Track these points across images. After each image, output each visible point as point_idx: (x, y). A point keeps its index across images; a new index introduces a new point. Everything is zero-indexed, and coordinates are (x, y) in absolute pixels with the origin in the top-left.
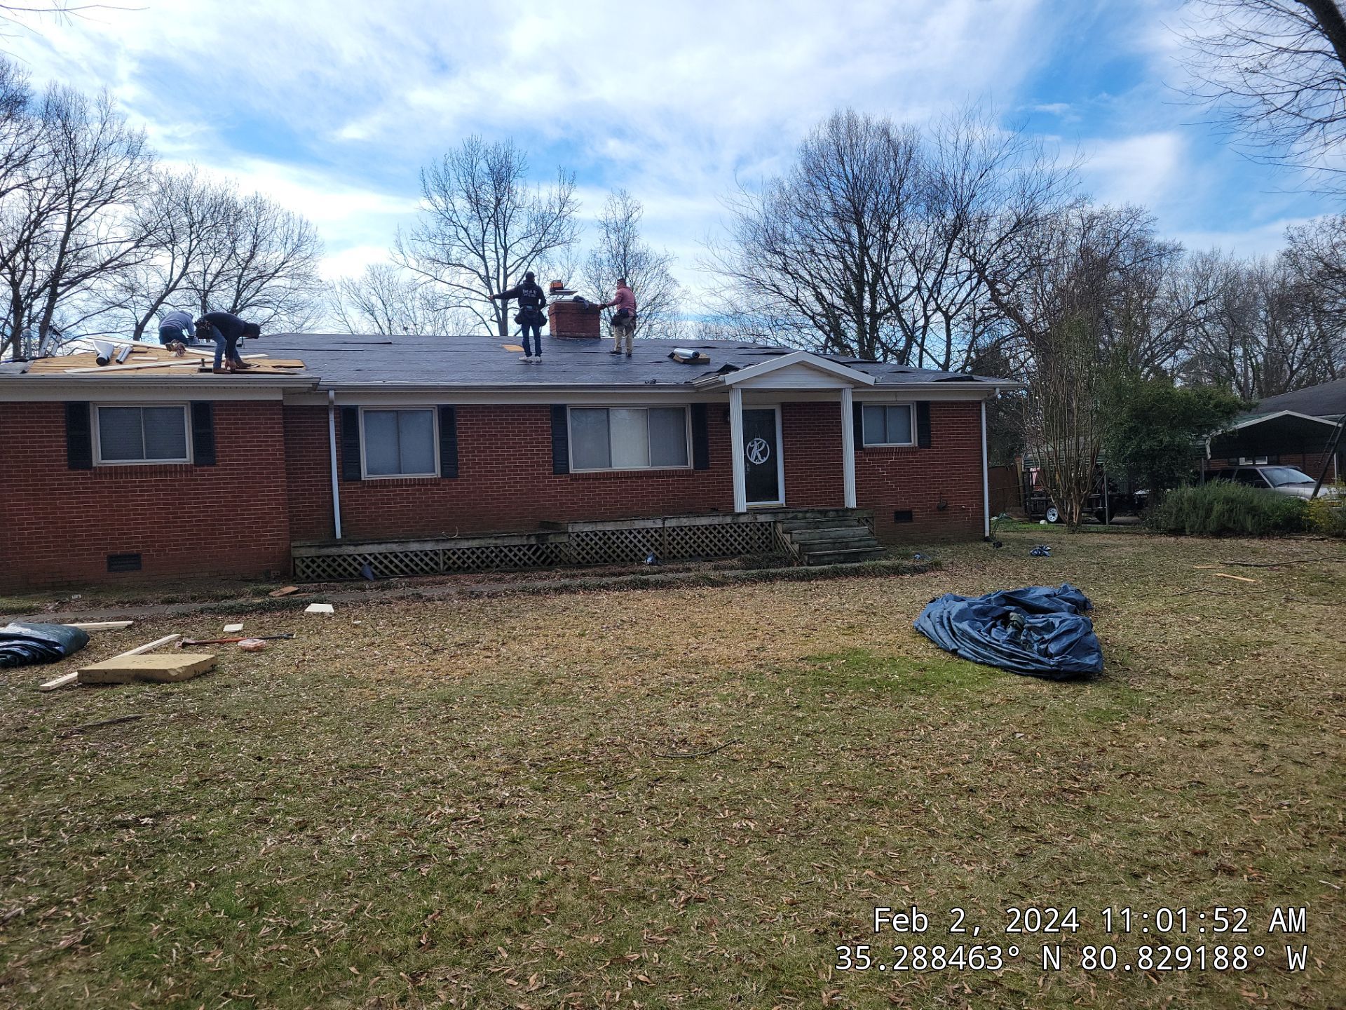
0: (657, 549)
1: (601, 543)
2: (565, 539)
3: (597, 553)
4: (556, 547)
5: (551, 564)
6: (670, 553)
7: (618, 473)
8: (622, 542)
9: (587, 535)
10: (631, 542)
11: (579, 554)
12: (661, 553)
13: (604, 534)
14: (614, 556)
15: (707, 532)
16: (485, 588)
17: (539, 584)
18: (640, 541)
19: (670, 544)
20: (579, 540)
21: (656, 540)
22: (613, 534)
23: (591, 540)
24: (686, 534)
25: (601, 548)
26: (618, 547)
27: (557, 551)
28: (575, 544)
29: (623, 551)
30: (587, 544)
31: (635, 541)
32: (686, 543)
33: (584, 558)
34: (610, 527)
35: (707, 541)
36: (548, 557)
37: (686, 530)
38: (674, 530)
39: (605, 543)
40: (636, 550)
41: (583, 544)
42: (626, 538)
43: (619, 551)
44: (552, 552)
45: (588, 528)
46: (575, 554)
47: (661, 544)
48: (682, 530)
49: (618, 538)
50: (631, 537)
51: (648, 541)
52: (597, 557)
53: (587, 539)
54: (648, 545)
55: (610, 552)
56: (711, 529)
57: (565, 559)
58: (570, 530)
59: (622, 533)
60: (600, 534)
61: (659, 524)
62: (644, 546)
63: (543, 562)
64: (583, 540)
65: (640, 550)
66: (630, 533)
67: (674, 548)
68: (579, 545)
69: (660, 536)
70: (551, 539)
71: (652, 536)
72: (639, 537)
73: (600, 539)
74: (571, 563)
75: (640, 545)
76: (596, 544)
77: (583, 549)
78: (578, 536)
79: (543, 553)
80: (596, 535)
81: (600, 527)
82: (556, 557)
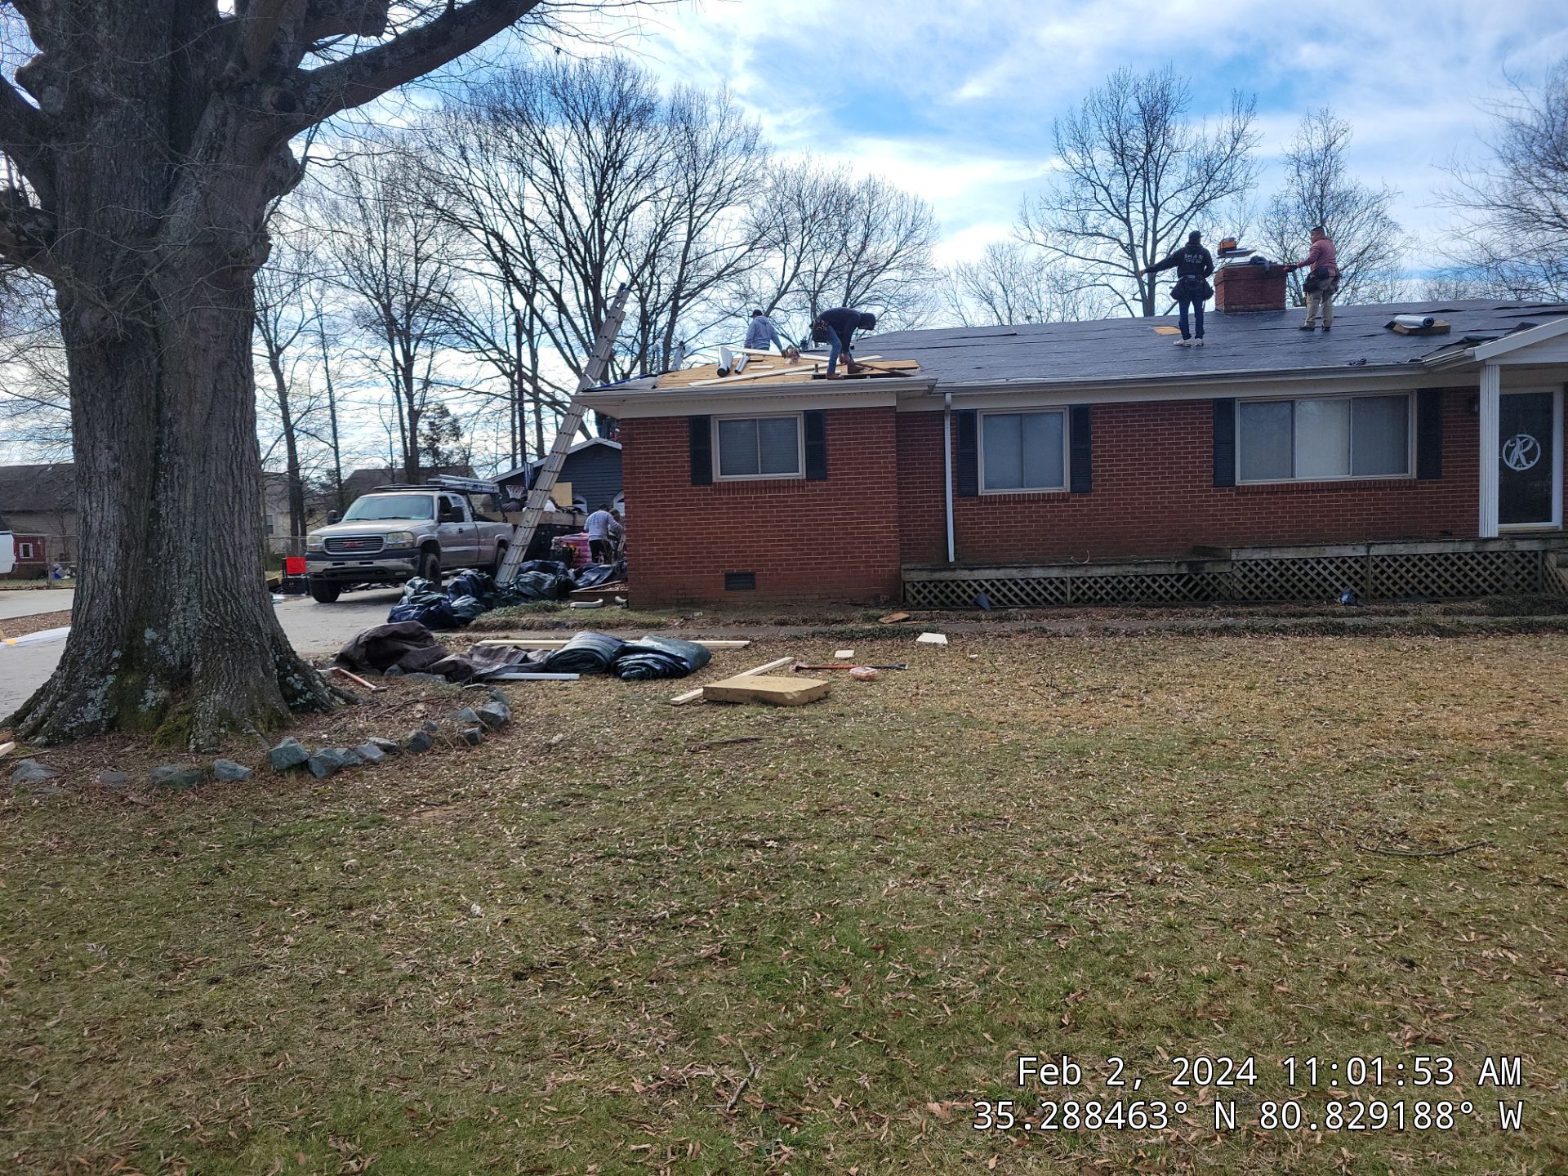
0: (1356, 585)
1: (1276, 575)
2: (1226, 568)
3: (1269, 587)
4: (1214, 578)
5: (1206, 598)
6: (1376, 589)
7: (1303, 484)
8: (1306, 574)
9: (1257, 565)
10: (1319, 574)
11: (1245, 588)
12: (1362, 590)
13: (1281, 563)
14: (1294, 591)
15: (1434, 564)
16: (1123, 625)
17: (1192, 623)
18: (1331, 574)
19: (1376, 578)
20: (1245, 570)
21: (1356, 573)
22: (1294, 563)
23: (1263, 570)
24: (1402, 566)
25: (1275, 581)
26: (1300, 580)
27: (1215, 584)
28: (1239, 575)
29: (1306, 586)
30: (1257, 576)
31: (1325, 573)
32: (1401, 577)
33: (1251, 593)
34: (1289, 554)
35: (1433, 576)
36: (1203, 590)
37: (1402, 560)
38: (1383, 560)
39: (1281, 575)
40: (1326, 585)
41: (1251, 575)
42: (1312, 568)
43: (1300, 585)
44: (1208, 584)
45: (1258, 555)
46: (1239, 587)
47: (1362, 578)
48: (1395, 560)
49: (1300, 569)
50: (1319, 568)
51: (1344, 573)
52: (1270, 593)
53: (1257, 570)
54: (1344, 578)
55: (1288, 586)
56: (1441, 559)
57: (1226, 594)
58: (1234, 557)
59: (1306, 563)
60: (1276, 563)
61: (1361, 551)
62: (1338, 579)
63: (1196, 596)
64: (1251, 570)
65: (1331, 585)
66: (1319, 562)
67: (1382, 584)
68: (1245, 576)
69: (1362, 567)
70: (1208, 567)
71: (1350, 567)
72: (1332, 568)
73: (1275, 569)
74: (1233, 598)
75: (1332, 579)
76: (1269, 575)
77: (1251, 582)
78: (1244, 565)
79: (1197, 584)
80: (1269, 564)
81: (1275, 554)
82: (1214, 590)
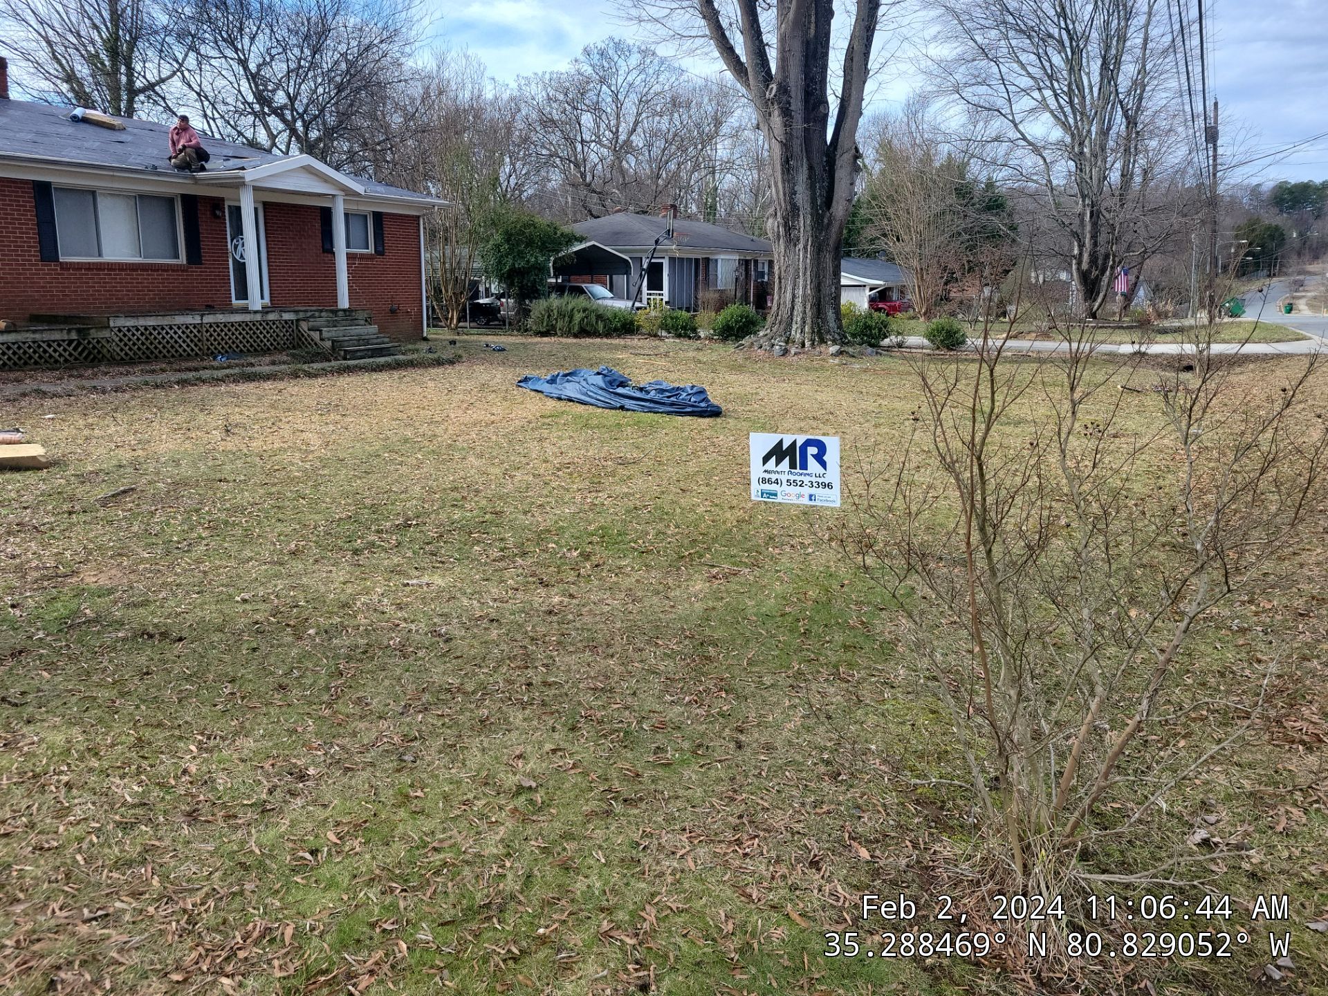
0: (196, 345)
1: (143, 338)
2: (106, 334)
3: (139, 349)
4: (98, 342)
5: (92, 361)
6: (208, 349)
8: (163, 338)
9: (129, 330)
10: (172, 337)
11: (122, 350)
12: (200, 349)
13: (146, 329)
14: (156, 352)
15: (240, 329)
18: (180, 337)
19: (208, 340)
20: (121, 335)
21: (195, 336)
22: (154, 329)
23: (133, 335)
24: (222, 330)
25: (143, 344)
26: (160, 343)
27: (99, 346)
28: (117, 339)
29: (164, 347)
30: (130, 340)
31: (176, 337)
32: (222, 339)
33: (126, 354)
34: (151, 322)
35: (240, 337)
36: (90, 353)
37: (222, 326)
38: (211, 326)
39: (147, 339)
40: (177, 346)
41: (126, 339)
42: (167, 333)
43: (160, 347)
44: (94, 347)
45: (130, 322)
46: (118, 350)
47: (199, 340)
48: (218, 326)
49: (159, 334)
50: (172, 332)
51: (188, 337)
52: (140, 353)
53: (129, 334)
54: (188, 340)
55: (152, 347)
56: (244, 325)
57: (108, 356)
58: (112, 324)
59: (163, 329)
60: (142, 329)
61: (197, 320)
62: (184, 342)
63: (86, 358)
64: (125, 335)
65: (180, 346)
66: (171, 328)
67: (212, 344)
68: (121, 340)
69: (199, 331)
70: (94, 334)
71: (191, 332)
72: (180, 332)
73: (142, 334)
74: (114, 359)
75: (180, 341)
76: (138, 339)
77: (126, 345)
78: (120, 331)
79: (85, 348)
80: (138, 330)
81: (142, 322)
82: (99, 352)
